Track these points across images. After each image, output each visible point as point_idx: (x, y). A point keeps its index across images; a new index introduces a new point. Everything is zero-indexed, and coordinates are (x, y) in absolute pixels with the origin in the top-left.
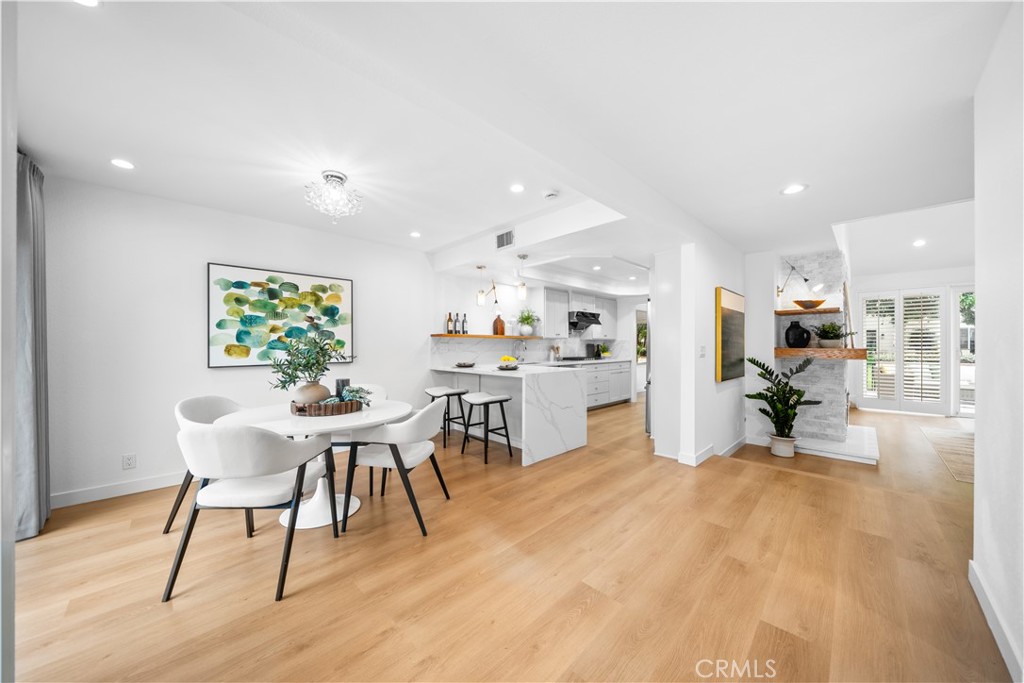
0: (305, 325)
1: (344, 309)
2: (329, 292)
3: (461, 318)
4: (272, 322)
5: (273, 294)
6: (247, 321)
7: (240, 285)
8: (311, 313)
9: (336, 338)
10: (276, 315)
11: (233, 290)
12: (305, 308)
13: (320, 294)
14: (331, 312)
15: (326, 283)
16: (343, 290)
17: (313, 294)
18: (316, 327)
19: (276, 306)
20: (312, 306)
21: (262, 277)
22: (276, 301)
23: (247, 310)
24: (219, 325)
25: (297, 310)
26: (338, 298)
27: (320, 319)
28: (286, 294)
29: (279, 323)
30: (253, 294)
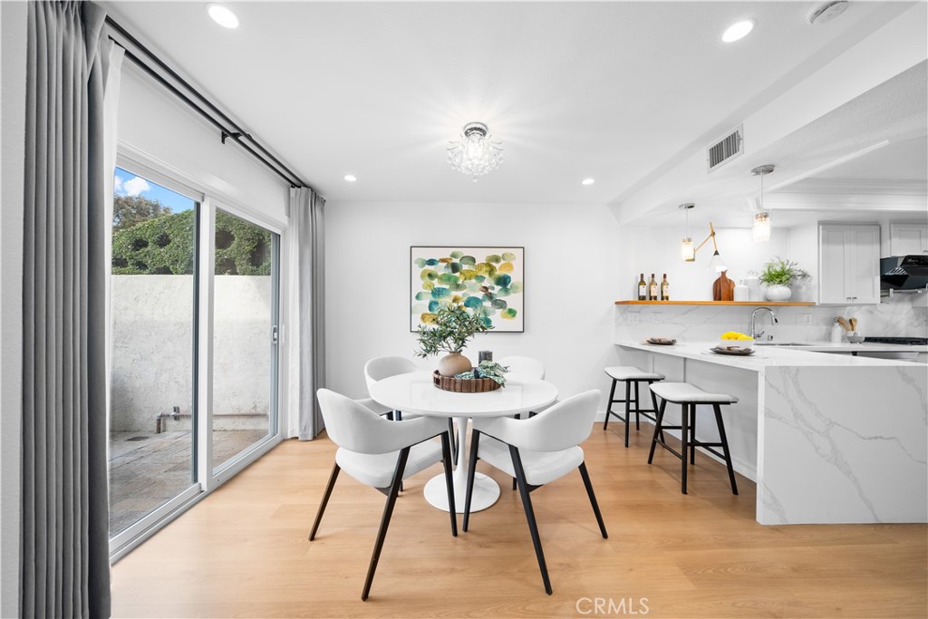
0: (480, 295)
1: (516, 278)
2: (502, 262)
3: (659, 280)
4: (455, 293)
5: (455, 268)
6: (437, 293)
7: (431, 262)
8: (486, 283)
9: (508, 307)
10: (458, 287)
11: (427, 267)
12: (481, 278)
13: (494, 264)
14: (503, 282)
15: (499, 253)
16: (514, 259)
17: (488, 265)
18: (490, 297)
19: (457, 279)
20: (487, 276)
21: (446, 254)
22: (457, 274)
23: (436, 284)
24: (417, 297)
25: (474, 281)
26: (510, 266)
27: (493, 288)
28: (465, 267)
29: (459, 294)
30: (441, 269)
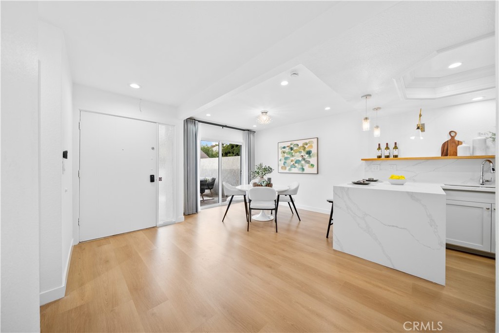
0: (300, 159)
1: (314, 151)
2: (309, 145)
4: (292, 158)
5: (292, 149)
6: (286, 158)
7: (284, 148)
8: (302, 154)
9: (311, 163)
10: (293, 156)
11: (283, 149)
12: (300, 152)
13: (305, 146)
14: (309, 153)
15: (307, 141)
16: (313, 143)
17: (303, 146)
18: (304, 159)
19: (292, 153)
20: (303, 151)
21: (288, 144)
22: (292, 151)
23: (286, 155)
24: (280, 160)
25: (298, 153)
26: (312, 146)
27: (305, 156)
28: (295, 148)
29: (293, 158)
30: (287, 150)
